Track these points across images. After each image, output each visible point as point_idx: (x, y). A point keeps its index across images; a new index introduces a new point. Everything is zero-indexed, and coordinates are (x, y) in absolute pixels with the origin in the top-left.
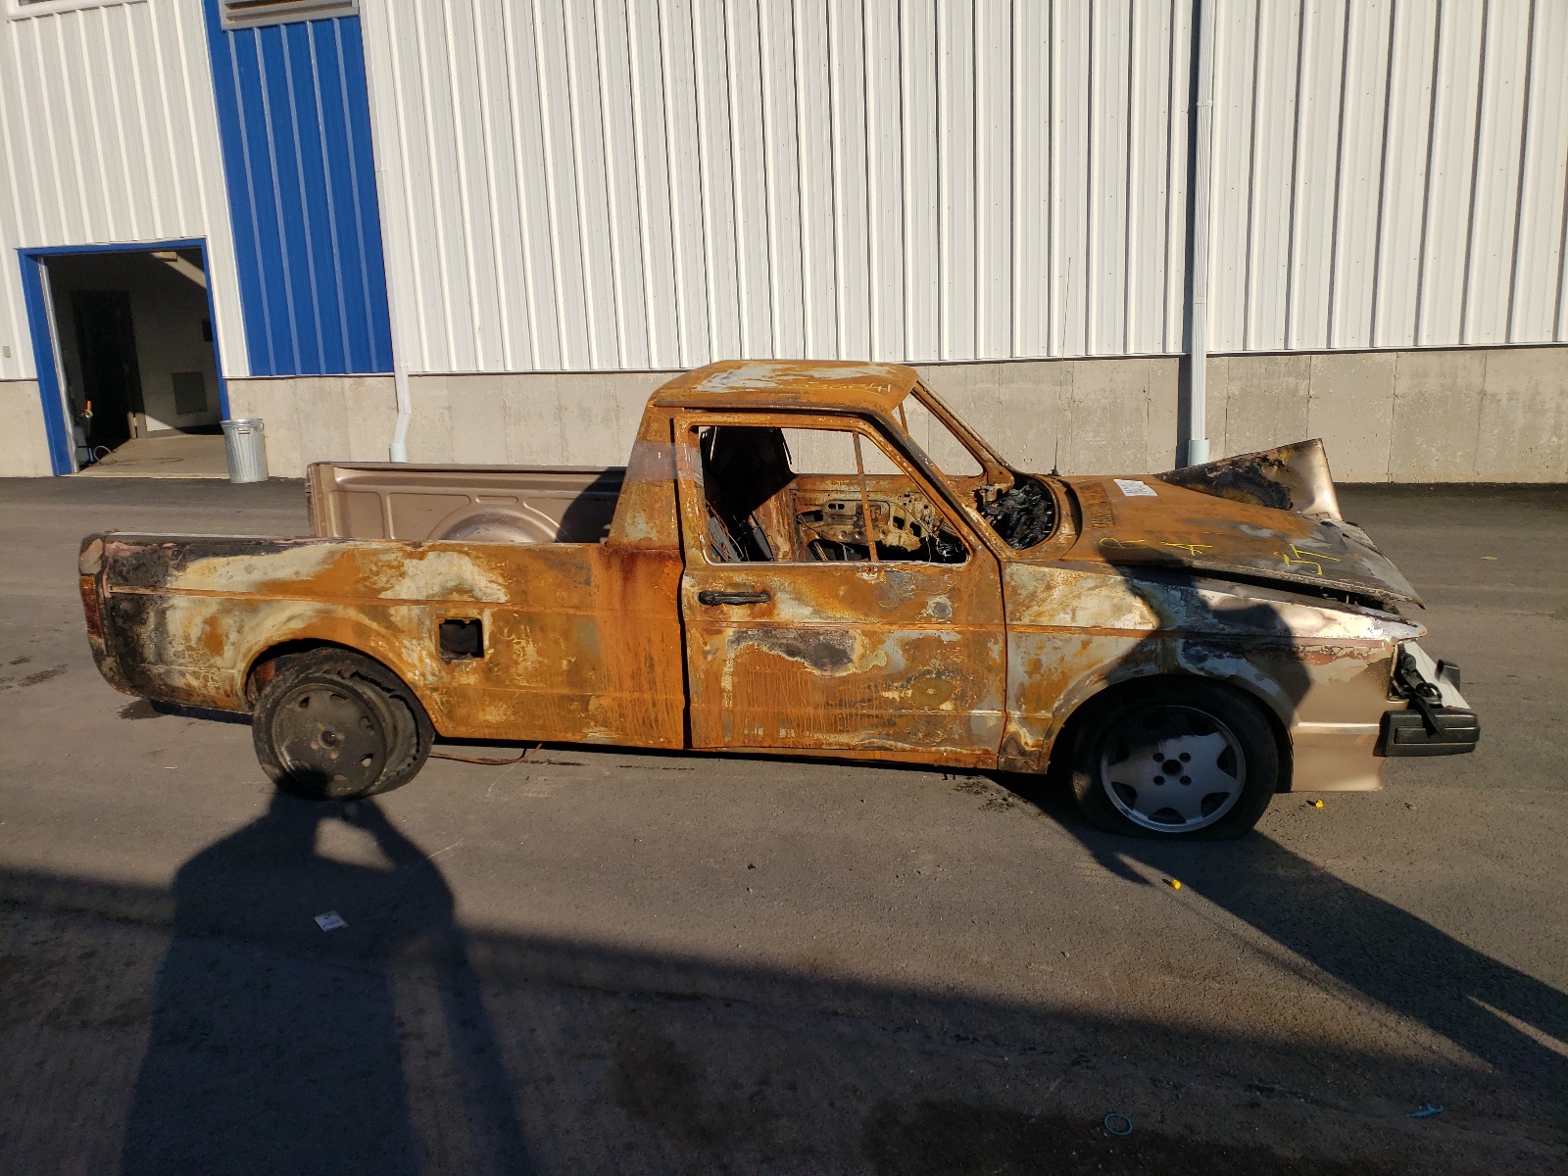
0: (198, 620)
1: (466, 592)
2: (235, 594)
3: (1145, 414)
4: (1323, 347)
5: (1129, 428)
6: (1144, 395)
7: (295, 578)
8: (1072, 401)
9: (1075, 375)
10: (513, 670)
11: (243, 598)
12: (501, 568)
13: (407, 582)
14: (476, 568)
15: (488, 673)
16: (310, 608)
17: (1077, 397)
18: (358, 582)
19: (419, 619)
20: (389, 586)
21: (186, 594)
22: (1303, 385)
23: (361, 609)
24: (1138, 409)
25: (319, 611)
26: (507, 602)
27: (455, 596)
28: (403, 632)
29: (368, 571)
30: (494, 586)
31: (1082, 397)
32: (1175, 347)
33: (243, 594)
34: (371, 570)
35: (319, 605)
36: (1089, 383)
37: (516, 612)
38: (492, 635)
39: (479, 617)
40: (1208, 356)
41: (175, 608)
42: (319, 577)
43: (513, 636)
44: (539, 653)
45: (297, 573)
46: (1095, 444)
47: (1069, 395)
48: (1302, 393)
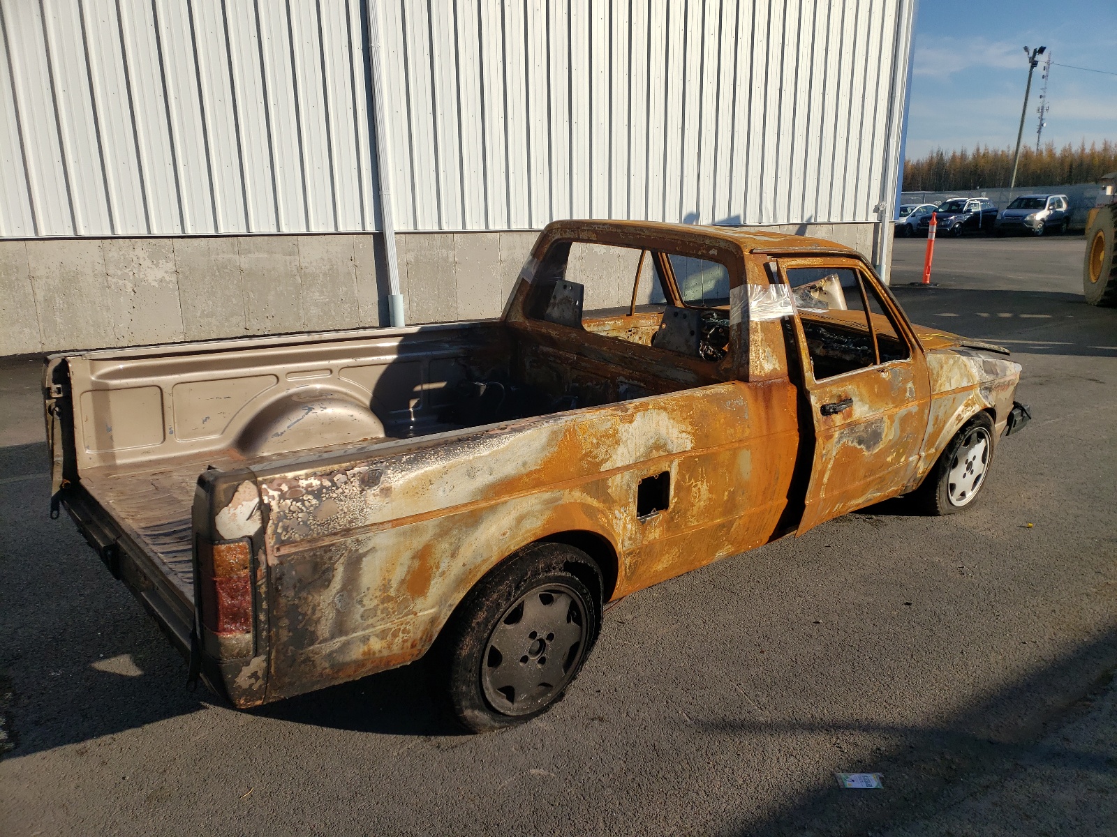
0: (406, 557)
1: (661, 447)
2: (456, 508)
3: (354, 277)
4: (460, 228)
5: (344, 289)
6: (351, 263)
7: (524, 471)
8: (299, 268)
9: (301, 248)
10: (689, 513)
11: (466, 510)
12: (691, 417)
13: (621, 449)
14: (671, 421)
15: (670, 525)
16: (537, 501)
17: (303, 265)
18: (582, 459)
19: (628, 485)
20: (608, 456)
21: (393, 527)
22: (451, 254)
23: (586, 489)
24: (349, 273)
25: (547, 502)
26: (693, 448)
27: (655, 454)
28: (616, 502)
29: (590, 446)
30: (684, 434)
31: (307, 265)
32: (371, 227)
33: (465, 505)
34: (592, 443)
35: (547, 496)
36: (311, 253)
37: (697, 457)
38: (678, 483)
39: (669, 469)
40: (396, 233)
41: (376, 551)
42: (547, 463)
43: (693, 480)
44: (710, 491)
45: (524, 464)
46: (321, 301)
47: (297, 263)
48: (451, 260)
